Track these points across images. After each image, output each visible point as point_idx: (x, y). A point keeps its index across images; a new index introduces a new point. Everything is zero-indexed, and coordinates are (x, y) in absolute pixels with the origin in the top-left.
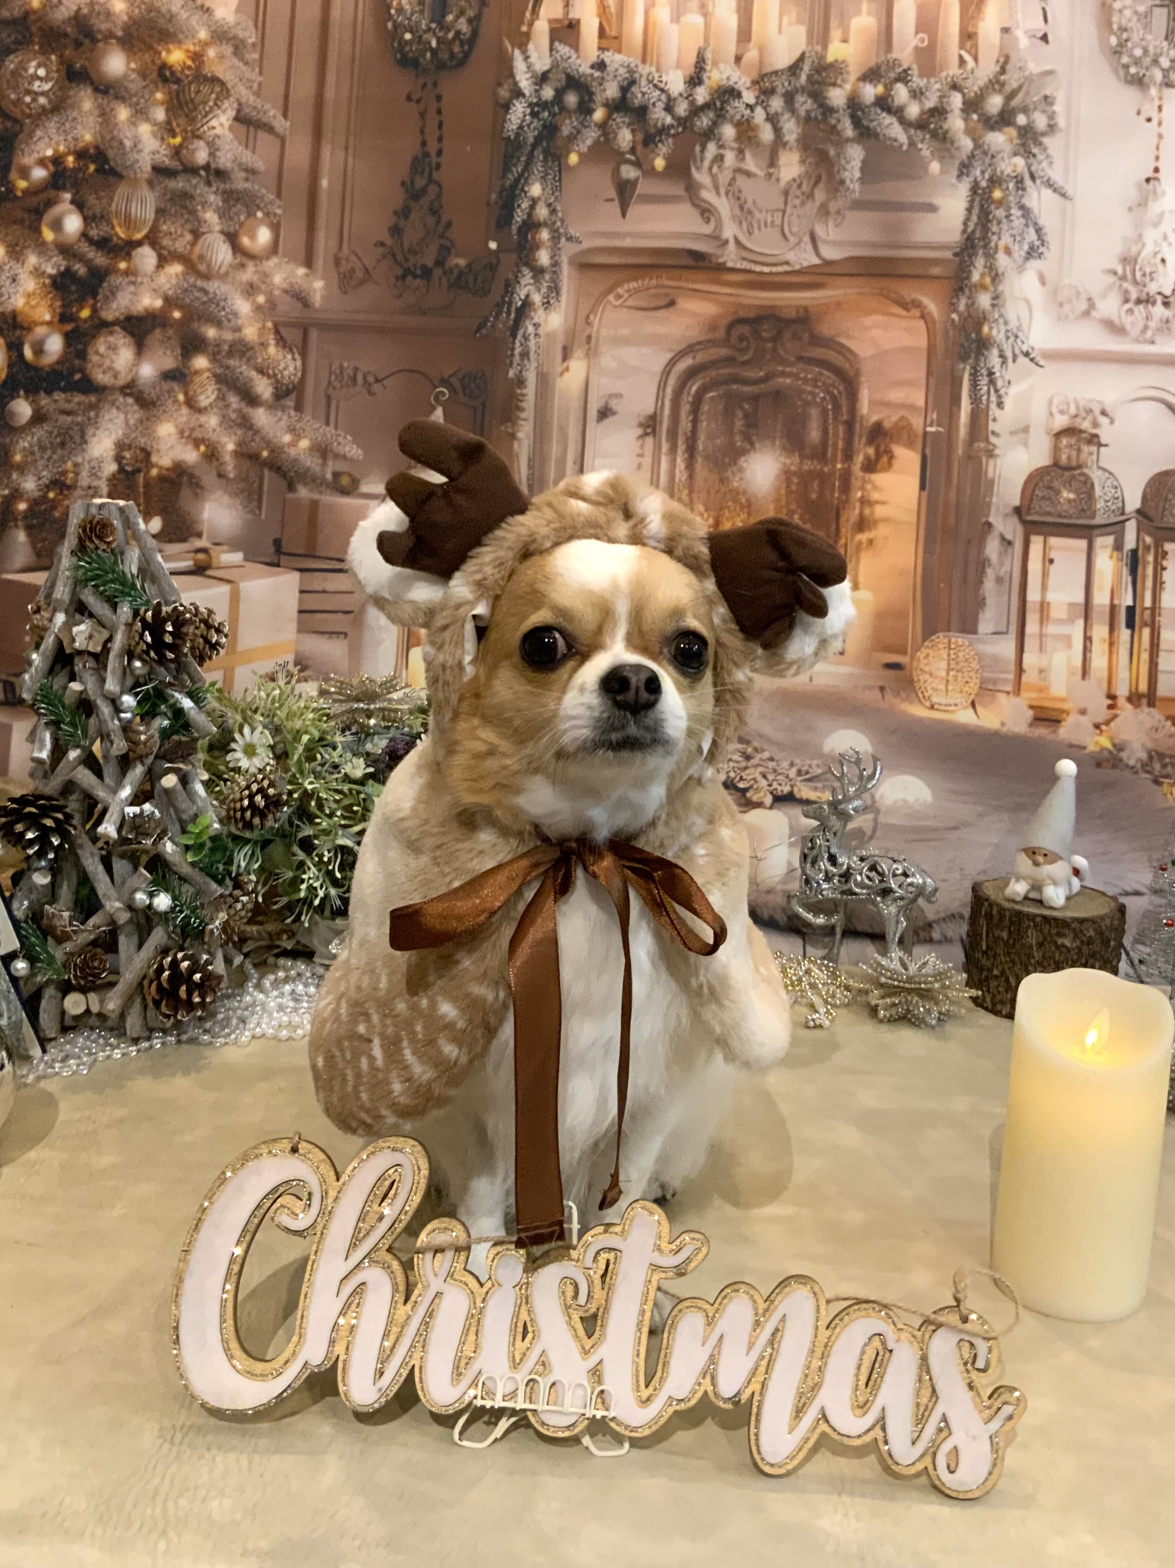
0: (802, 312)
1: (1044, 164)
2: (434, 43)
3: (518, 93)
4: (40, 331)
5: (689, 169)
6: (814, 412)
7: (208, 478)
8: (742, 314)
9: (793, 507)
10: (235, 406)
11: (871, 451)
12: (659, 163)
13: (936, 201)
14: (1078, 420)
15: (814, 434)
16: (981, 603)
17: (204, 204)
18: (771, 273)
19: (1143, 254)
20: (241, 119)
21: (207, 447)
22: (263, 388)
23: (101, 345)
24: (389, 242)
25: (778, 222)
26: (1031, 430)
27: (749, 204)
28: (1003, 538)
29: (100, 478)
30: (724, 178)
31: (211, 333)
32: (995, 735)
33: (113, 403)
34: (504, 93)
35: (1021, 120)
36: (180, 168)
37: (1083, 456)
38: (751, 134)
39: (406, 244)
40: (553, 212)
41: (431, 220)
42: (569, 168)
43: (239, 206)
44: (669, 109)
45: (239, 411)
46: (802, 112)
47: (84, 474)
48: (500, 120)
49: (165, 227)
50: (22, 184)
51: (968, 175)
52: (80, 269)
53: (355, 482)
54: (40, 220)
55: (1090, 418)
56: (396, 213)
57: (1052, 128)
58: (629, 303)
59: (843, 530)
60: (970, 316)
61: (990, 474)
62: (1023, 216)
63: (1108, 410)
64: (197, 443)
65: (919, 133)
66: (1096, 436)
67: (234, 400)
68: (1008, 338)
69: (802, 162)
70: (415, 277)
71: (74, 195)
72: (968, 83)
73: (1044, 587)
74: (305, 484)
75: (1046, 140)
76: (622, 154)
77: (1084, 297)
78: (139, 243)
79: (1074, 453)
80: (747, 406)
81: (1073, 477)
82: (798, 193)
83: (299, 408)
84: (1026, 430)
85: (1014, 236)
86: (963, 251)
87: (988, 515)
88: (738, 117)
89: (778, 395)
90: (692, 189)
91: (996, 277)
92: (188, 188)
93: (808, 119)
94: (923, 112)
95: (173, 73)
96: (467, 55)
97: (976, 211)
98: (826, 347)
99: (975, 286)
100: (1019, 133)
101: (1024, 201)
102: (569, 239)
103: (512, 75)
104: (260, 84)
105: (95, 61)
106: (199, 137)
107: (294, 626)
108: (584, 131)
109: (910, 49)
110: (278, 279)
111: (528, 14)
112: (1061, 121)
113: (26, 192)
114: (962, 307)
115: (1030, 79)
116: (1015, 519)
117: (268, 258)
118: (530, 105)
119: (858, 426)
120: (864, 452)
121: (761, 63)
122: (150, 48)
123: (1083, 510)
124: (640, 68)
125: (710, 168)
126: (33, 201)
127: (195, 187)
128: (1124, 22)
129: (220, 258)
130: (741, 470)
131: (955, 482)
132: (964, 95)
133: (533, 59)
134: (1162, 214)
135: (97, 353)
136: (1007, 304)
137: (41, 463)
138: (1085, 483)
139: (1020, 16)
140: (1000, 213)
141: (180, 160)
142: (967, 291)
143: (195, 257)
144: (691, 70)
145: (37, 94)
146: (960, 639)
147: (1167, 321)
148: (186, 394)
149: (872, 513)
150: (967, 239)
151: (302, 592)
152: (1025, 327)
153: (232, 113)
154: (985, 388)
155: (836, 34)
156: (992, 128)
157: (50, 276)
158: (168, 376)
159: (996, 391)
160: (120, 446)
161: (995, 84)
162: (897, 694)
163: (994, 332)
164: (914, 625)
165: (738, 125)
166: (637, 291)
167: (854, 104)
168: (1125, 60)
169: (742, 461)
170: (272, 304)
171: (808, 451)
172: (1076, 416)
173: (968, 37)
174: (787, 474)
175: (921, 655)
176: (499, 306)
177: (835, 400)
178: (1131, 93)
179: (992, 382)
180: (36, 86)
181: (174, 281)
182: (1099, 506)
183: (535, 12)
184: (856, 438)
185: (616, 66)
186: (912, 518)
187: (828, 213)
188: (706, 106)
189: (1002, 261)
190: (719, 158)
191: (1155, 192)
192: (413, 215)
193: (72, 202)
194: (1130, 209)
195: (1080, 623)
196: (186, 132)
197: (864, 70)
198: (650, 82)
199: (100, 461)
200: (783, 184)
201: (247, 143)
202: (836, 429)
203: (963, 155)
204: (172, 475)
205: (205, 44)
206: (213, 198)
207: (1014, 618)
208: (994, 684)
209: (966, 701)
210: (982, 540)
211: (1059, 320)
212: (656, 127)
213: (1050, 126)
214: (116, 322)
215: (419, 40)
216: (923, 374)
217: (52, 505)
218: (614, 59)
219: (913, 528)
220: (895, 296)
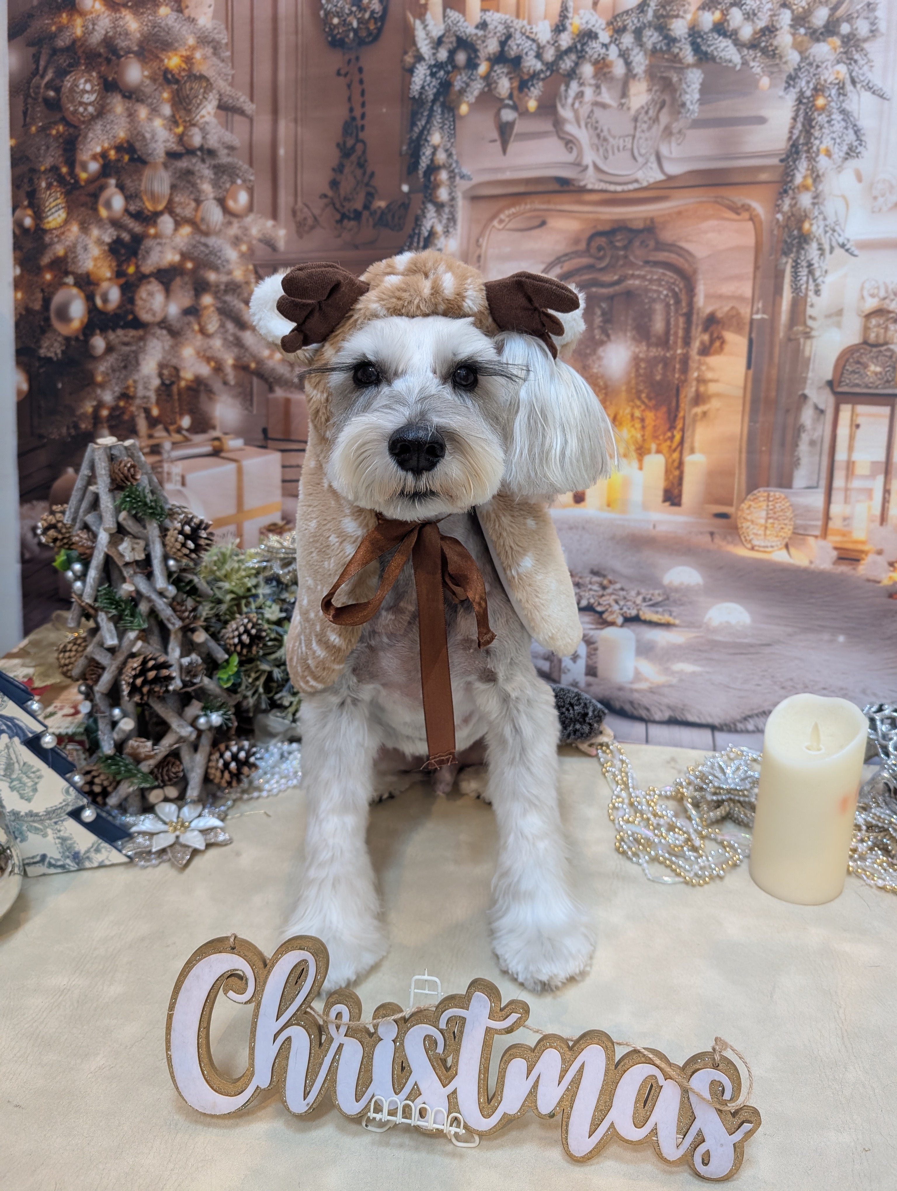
0: (648, 222)
1: (866, 68)
2: (355, 24)
3: (419, 58)
4: (105, 285)
5: (555, 107)
6: (659, 307)
7: (217, 386)
8: (600, 228)
9: (641, 387)
10: (231, 331)
11: (706, 337)
12: (532, 105)
13: (764, 113)
14: (887, 301)
15: (658, 325)
16: (796, 463)
17: (201, 177)
18: (623, 191)
20: (222, 107)
21: (216, 362)
23: (143, 293)
24: (330, 193)
25: (629, 146)
26: (844, 313)
27: (605, 133)
28: (816, 408)
29: (149, 390)
30: (584, 111)
31: (212, 277)
32: (805, 571)
33: (154, 334)
34: (409, 59)
35: (845, 28)
36: (184, 151)
37: (890, 334)
38: (606, 70)
39: (342, 192)
40: (450, 155)
41: (359, 172)
42: (462, 117)
43: (225, 177)
44: (539, 56)
45: (234, 335)
46: (649, 45)
47: (140, 387)
48: (406, 84)
49: (177, 199)
50: (84, 176)
51: (794, 87)
52: (126, 236)
54: (97, 203)
56: (334, 170)
57: (874, 32)
58: (510, 226)
59: (682, 405)
60: (793, 215)
61: (807, 354)
62: (843, 120)
64: (208, 360)
65: (751, 52)
67: (230, 326)
68: (826, 232)
69: (650, 90)
70: (350, 219)
71: (118, 180)
74: (280, 387)
76: (502, 100)
78: (161, 213)
79: (882, 331)
80: (604, 305)
81: (880, 351)
82: (646, 119)
84: (840, 313)
85: (833, 139)
86: (788, 157)
87: (804, 389)
88: (596, 56)
89: (629, 295)
90: (558, 123)
91: (817, 178)
92: (191, 167)
93: (654, 51)
94: (755, 33)
95: (173, 76)
96: (379, 31)
97: (801, 119)
98: (670, 251)
99: (798, 188)
100: (843, 42)
101: (844, 105)
102: (463, 177)
103: (414, 43)
104: (233, 76)
105: (121, 74)
106: (194, 125)
107: (278, 492)
108: (472, 84)
110: (254, 231)
112: (882, 26)
113: (87, 181)
114: (786, 208)
116: (827, 391)
117: (246, 215)
118: (430, 67)
119: (695, 317)
120: (699, 338)
121: (614, 5)
122: (157, 57)
123: (888, 381)
124: (516, 21)
125: (573, 105)
126: (92, 188)
127: (194, 165)
129: (215, 218)
130: (600, 358)
131: (776, 360)
132: (793, 11)
133: (429, 28)
135: (141, 299)
136: (826, 203)
137: (114, 381)
138: (891, 357)
140: (822, 119)
141: (183, 145)
142: (790, 192)
143: (198, 220)
144: (556, 19)
145: (86, 105)
146: (777, 493)
148: (199, 324)
149: (706, 390)
150: (793, 145)
151: (284, 467)
152: (842, 221)
153: (215, 103)
154: (805, 278)
156: (818, 40)
157: (108, 244)
158: (187, 312)
159: (815, 280)
160: (161, 366)
162: (724, 538)
163: (814, 228)
164: (740, 481)
165: (596, 63)
166: (514, 215)
167: (694, 32)
169: (600, 351)
170: (252, 251)
171: (653, 340)
172: (885, 299)
174: (636, 360)
175: (744, 506)
176: (411, 237)
177: (676, 295)
179: (811, 272)
180: (86, 98)
181: (186, 240)
184: (694, 327)
185: (495, 23)
186: (740, 393)
187: (670, 134)
188: (569, 50)
189: (823, 162)
190: (580, 95)
192: (347, 170)
193: (116, 186)
195: (880, 479)
196: (185, 121)
198: (523, 34)
199: (149, 377)
200: (633, 112)
201: (227, 125)
202: (677, 320)
203: (790, 68)
204: (194, 385)
205: (193, 49)
206: (208, 173)
207: (824, 474)
208: (805, 529)
209: (780, 543)
210: (799, 409)
211: (873, 212)
212: (528, 73)
213: (872, 31)
214: (152, 275)
215: (344, 23)
216: (749, 269)
217: (123, 411)
218: (494, 18)
219: (741, 401)
220: (727, 202)
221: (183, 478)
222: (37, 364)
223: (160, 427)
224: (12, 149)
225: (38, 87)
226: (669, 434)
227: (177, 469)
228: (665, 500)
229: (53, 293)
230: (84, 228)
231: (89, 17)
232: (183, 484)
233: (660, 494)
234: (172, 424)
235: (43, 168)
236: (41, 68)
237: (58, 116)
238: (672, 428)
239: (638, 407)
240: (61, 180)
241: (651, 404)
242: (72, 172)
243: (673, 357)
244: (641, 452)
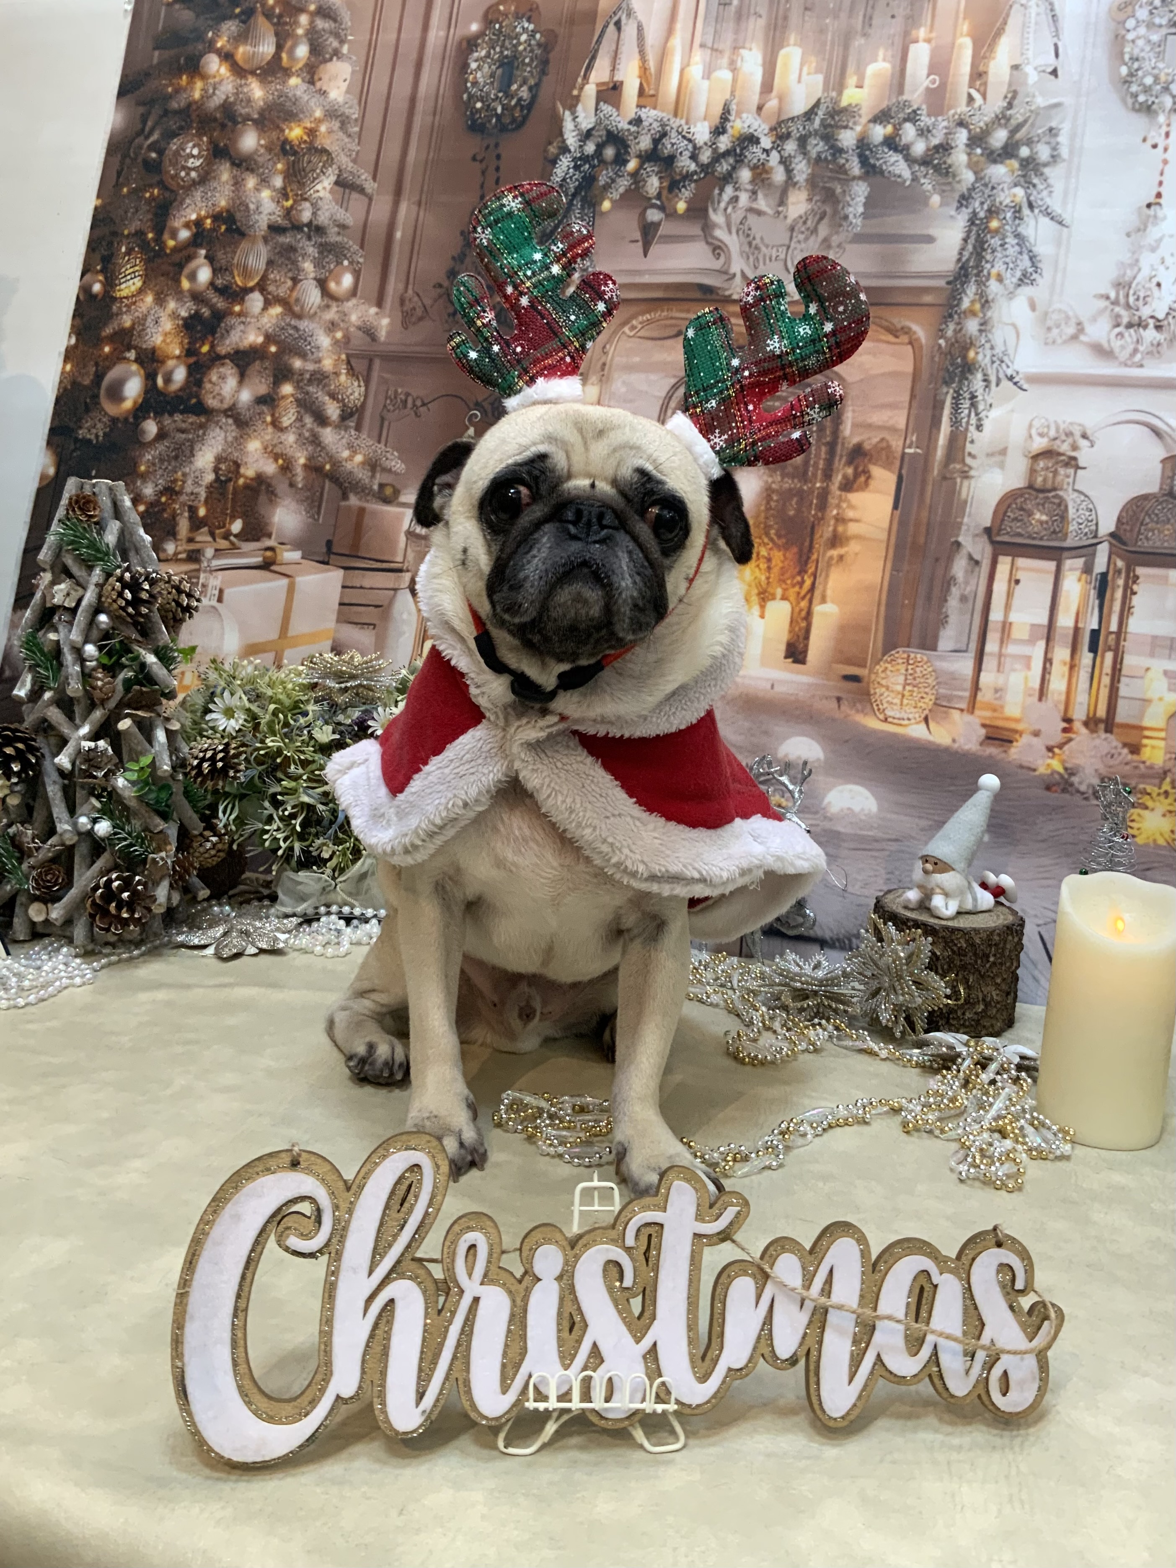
1: (1045, 193)
2: (499, 110)
3: (565, 150)
4: (171, 363)
5: (706, 210)
7: (282, 487)
9: (771, 521)
10: (309, 426)
11: (850, 471)
12: (681, 206)
13: (931, 232)
14: (1058, 442)
16: (943, 621)
19: (1139, 278)
20: (340, 183)
21: (284, 460)
22: (333, 411)
23: (213, 375)
24: (446, 283)
25: (783, 256)
26: (1009, 452)
27: (758, 241)
28: (970, 557)
29: (199, 485)
30: (737, 217)
31: (297, 364)
32: (946, 750)
33: (217, 423)
34: (553, 150)
35: (1024, 152)
36: (289, 226)
37: (1059, 478)
38: (765, 176)
42: (602, 214)
43: (331, 257)
44: (694, 157)
45: (311, 430)
46: (813, 154)
47: (189, 482)
48: (547, 173)
49: (272, 276)
50: (171, 243)
51: (967, 207)
52: (206, 312)
53: (397, 492)
54: (180, 273)
55: (1070, 440)
56: (453, 258)
57: (1055, 158)
58: (642, 333)
59: (816, 547)
60: (957, 341)
61: (964, 495)
62: (1018, 244)
63: (1089, 433)
64: (277, 456)
65: (923, 169)
66: (1075, 459)
67: (308, 420)
68: (993, 362)
69: (810, 200)
71: (209, 251)
72: (975, 119)
73: (1008, 607)
74: (356, 494)
75: (1047, 171)
76: (649, 199)
77: (1073, 322)
78: (252, 290)
79: (1050, 475)
81: (1048, 499)
82: (803, 229)
83: (358, 428)
84: (1003, 452)
85: (1007, 264)
86: (956, 279)
87: (957, 535)
88: (755, 161)
90: (707, 227)
91: (986, 303)
92: (294, 243)
93: (818, 159)
94: (928, 150)
95: (292, 147)
96: (525, 118)
97: (972, 240)
99: (965, 312)
100: (1022, 165)
101: (1020, 229)
103: (561, 134)
104: (358, 153)
105: (234, 141)
106: (306, 199)
107: (334, 617)
108: (619, 180)
109: (921, 89)
110: (354, 318)
111: (580, 80)
112: (1064, 152)
113: (175, 250)
114: (950, 333)
115: (1036, 113)
116: (985, 538)
117: (348, 300)
118: (574, 159)
119: (839, 447)
120: (843, 471)
121: (780, 110)
122: (278, 127)
123: (1054, 532)
124: (672, 121)
125: (726, 209)
126: (177, 258)
127: (299, 241)
128: (1136, 52)
129: (312, 300)
131: (928, 501)
132: (970, 131)
133: (579, 120)
134: (1160, 240)
135: (210, 382)
136: (994, 330)
137: (160, 472)
138: (1059, 505)
139: (1030, 54)
140: (995, 242)
141: (290, 220)
142: (956, 317)
143: (292, 300)
144: (716, 121)
145: (189, 170)
146: (920, 655)
147: (1159, 344)
148: (273, 415)
149: (845, 531)
150: (962, 268)
151: (343, 587)
152: (1011, 351)
153: (333, 178)
154: (966, 411)
155: (852, 80)
156: (995, 162)
157: (184, 319)
158: (261, 400)
159: (977, 414)
160: (219, 459)
161: (1001, 119)
162: (853, 705)
163: (980, 357)
164: (876, 639)
165: (754, 168)
166: (649, 322)
167: (863, 145)
168: (1134, 88)
170: (347, 338)
171: (790, 470)
172: (1055, 439)
173: (978, 76)
174: (769, 490)
175: (879, 668)
178: (1140, 121)
179: (974, 405)
180: (192, 163)
181: (274, 321)
182: (1071, 528)
183: (586, 77)
184: (837, 459)
185: (651, 120)
186: (884, 536)
187: (829, 247)
188: (727, 153)
189: (993, 286)
190: (735, 199)
191: (1155, 217)
192: (468, 260)
193: (206, 257)
194: (1128, 235)
195: (1042, 644)
196: (296, 195)
197: (876, 111)
198: (680, 133)
199: (202, 472)
200: (789, 221)
201: (342, 202)
202: (818, 449)
203: (963, 188)
204: (254, 484)
205: (319, 121)
206: (311, 250)
207: (975, 637)
208: (949, 701)
209: (918, 715)
210: (950, 560)
211: (1046, 344)
212: (681, 173)
213: (1053, 156)
214: (227, 356)
215: (487, 107)
216: (906, 397)
217: (164, 507)
218: (650, 115)
219: (884, 545)
220: (885, 324)
221: (221, 591)
222: (72, 447)
223: (205, 529)
224: (96, 209)
225: (140, 147)
226: (799, 578)
227: (215, 581)
228: (786, 657)
229: (109, 368)
230: (160, 300)
231: (211, 81)
232: (220, 600)
233: (783, 647)
234: (219, 528)
235: (126, 232)
236: (147, 129)
237: (157, 178)
238: (802, 571)
239: (765, 544)
240: (145, 246)
241: (780, 542)
242: (159, 239)
243: (811, 491)
244: (764, 596)
